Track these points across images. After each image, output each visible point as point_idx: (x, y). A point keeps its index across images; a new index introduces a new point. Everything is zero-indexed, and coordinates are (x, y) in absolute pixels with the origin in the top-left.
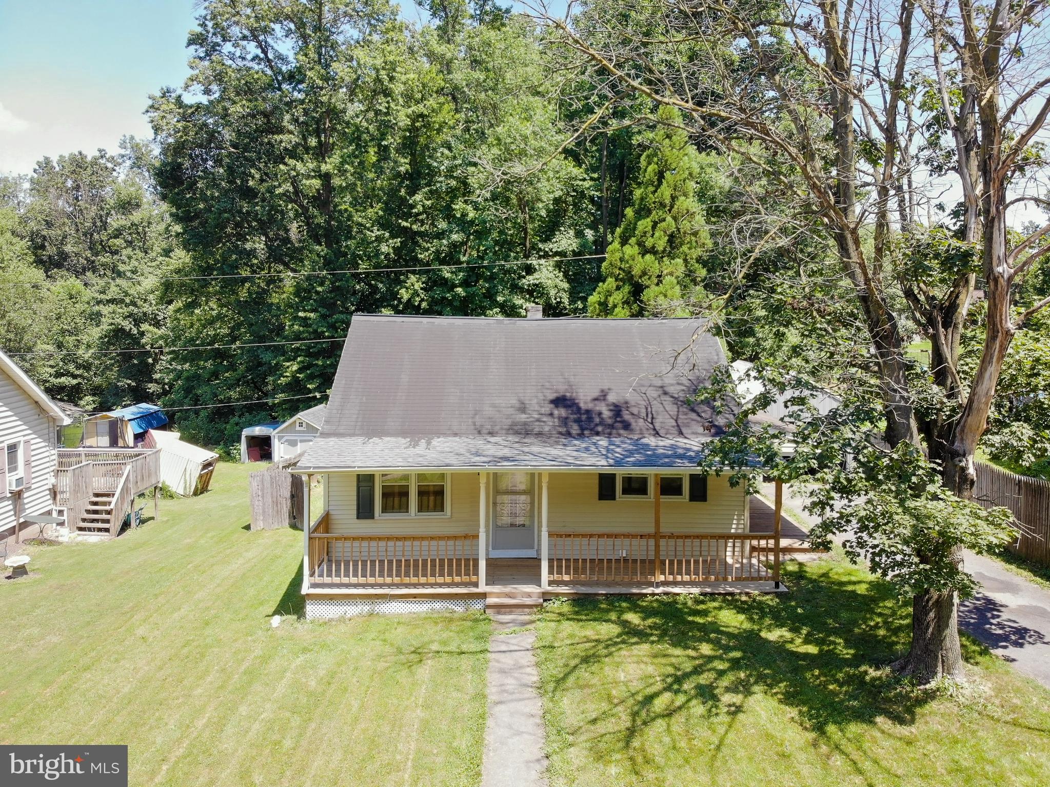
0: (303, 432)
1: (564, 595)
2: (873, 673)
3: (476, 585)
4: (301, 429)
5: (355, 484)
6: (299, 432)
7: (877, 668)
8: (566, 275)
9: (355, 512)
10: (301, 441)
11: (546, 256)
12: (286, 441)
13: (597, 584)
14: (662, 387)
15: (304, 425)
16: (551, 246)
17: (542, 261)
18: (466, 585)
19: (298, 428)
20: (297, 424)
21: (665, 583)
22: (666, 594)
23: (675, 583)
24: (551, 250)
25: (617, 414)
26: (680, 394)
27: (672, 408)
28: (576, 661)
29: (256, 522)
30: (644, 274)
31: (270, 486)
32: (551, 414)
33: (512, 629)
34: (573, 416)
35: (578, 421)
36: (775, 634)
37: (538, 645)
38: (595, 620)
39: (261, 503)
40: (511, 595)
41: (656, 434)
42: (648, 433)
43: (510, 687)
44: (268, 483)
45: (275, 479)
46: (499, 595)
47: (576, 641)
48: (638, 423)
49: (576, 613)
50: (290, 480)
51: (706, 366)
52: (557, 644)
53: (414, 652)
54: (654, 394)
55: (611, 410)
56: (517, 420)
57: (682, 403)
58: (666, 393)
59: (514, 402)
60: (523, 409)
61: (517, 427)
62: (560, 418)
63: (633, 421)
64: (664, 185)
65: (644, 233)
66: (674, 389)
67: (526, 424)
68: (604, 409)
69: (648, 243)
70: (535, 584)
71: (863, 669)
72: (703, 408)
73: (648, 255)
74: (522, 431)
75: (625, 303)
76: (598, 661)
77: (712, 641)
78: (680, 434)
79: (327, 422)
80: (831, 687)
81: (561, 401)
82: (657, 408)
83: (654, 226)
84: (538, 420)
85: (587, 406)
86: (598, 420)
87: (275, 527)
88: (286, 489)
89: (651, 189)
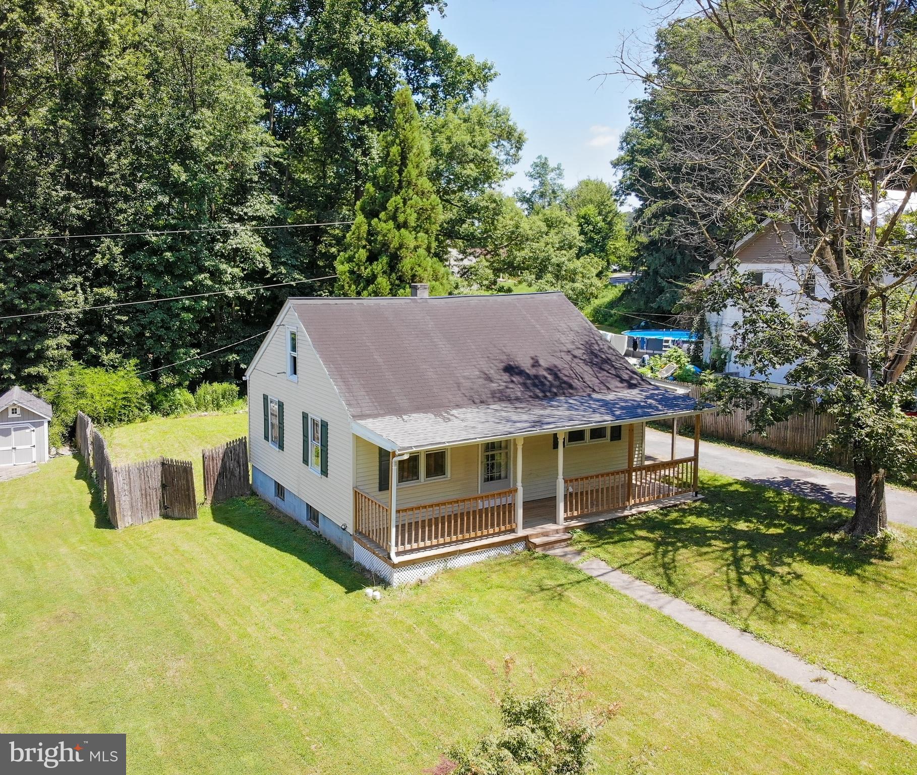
0: (18, 419)
1: (578, 527)
3: (513, 531)
4: (15, 416)
5: (378, 459)
6: (13, 419)
7: (836, 533)
8: (265, 240)
9: (377, 485)
10: (13, 430)
11: (241, 220)
13: (598, 514)
14: (569, 352)
15: (19, 411)
17: (237, 225)
18: (505, 532)
19: (11, 415)
20: (10, 411)
21: (636, 505)
22: (640, 513)
23: (641, 504)
24: (246, 214)
25: (556, 377)
26: (585, 357)
27: (587, 368)
28: (661, 570)
29: (124, 518)
30: (401, 246)
31: (137, 478)
32: (512, 381)
33: (578, 558)
34: (529, 382)
35: (535, 385)
36: (742, 526)
37: (616, 565)
38: (623, 540)
39: (127, 498)
40: (545, 534)
41: (594, 390)
42: (588, 390)
43: (649, 597)
44: (135, 476)
45: (143, 470)
46: (537, 536)
47: (638, 557)
48: (576, 383)
49: (600, 538)
50: (159, 469)
51: (585, 332)
52: (627, 562)
53: (542, 590)
54: (568, 358)
55: (550, 374)
56: (492, 389)
57: (591, 363)
58: (575, 357)
59: (478, 373)
60: (489, 379)
61: (498, 395)
62: (520, 384)
63: (571, 381)
64: (410, 166)
65: (397, 209)
66: (578, 353)
67: (501, 391)
68: (545, 374)
69: (401, 218)
70: (555, 522)
71: (826, 535)
72: (607, 367)
73: (402, 230)
74: (502, 397)
75: (384, 272)
76: (675, 567)
77: (715, 538)
78: (608, 389)
79: (349, 405)
80: (823, 549)
81: (511, 369)
82: (578, 370)
83: (405, 203)
84: (507, 387)
85: (532, 372)
86: (548, 383)
87: (145, 520)
88: (156, 481)
89: (396, 168)
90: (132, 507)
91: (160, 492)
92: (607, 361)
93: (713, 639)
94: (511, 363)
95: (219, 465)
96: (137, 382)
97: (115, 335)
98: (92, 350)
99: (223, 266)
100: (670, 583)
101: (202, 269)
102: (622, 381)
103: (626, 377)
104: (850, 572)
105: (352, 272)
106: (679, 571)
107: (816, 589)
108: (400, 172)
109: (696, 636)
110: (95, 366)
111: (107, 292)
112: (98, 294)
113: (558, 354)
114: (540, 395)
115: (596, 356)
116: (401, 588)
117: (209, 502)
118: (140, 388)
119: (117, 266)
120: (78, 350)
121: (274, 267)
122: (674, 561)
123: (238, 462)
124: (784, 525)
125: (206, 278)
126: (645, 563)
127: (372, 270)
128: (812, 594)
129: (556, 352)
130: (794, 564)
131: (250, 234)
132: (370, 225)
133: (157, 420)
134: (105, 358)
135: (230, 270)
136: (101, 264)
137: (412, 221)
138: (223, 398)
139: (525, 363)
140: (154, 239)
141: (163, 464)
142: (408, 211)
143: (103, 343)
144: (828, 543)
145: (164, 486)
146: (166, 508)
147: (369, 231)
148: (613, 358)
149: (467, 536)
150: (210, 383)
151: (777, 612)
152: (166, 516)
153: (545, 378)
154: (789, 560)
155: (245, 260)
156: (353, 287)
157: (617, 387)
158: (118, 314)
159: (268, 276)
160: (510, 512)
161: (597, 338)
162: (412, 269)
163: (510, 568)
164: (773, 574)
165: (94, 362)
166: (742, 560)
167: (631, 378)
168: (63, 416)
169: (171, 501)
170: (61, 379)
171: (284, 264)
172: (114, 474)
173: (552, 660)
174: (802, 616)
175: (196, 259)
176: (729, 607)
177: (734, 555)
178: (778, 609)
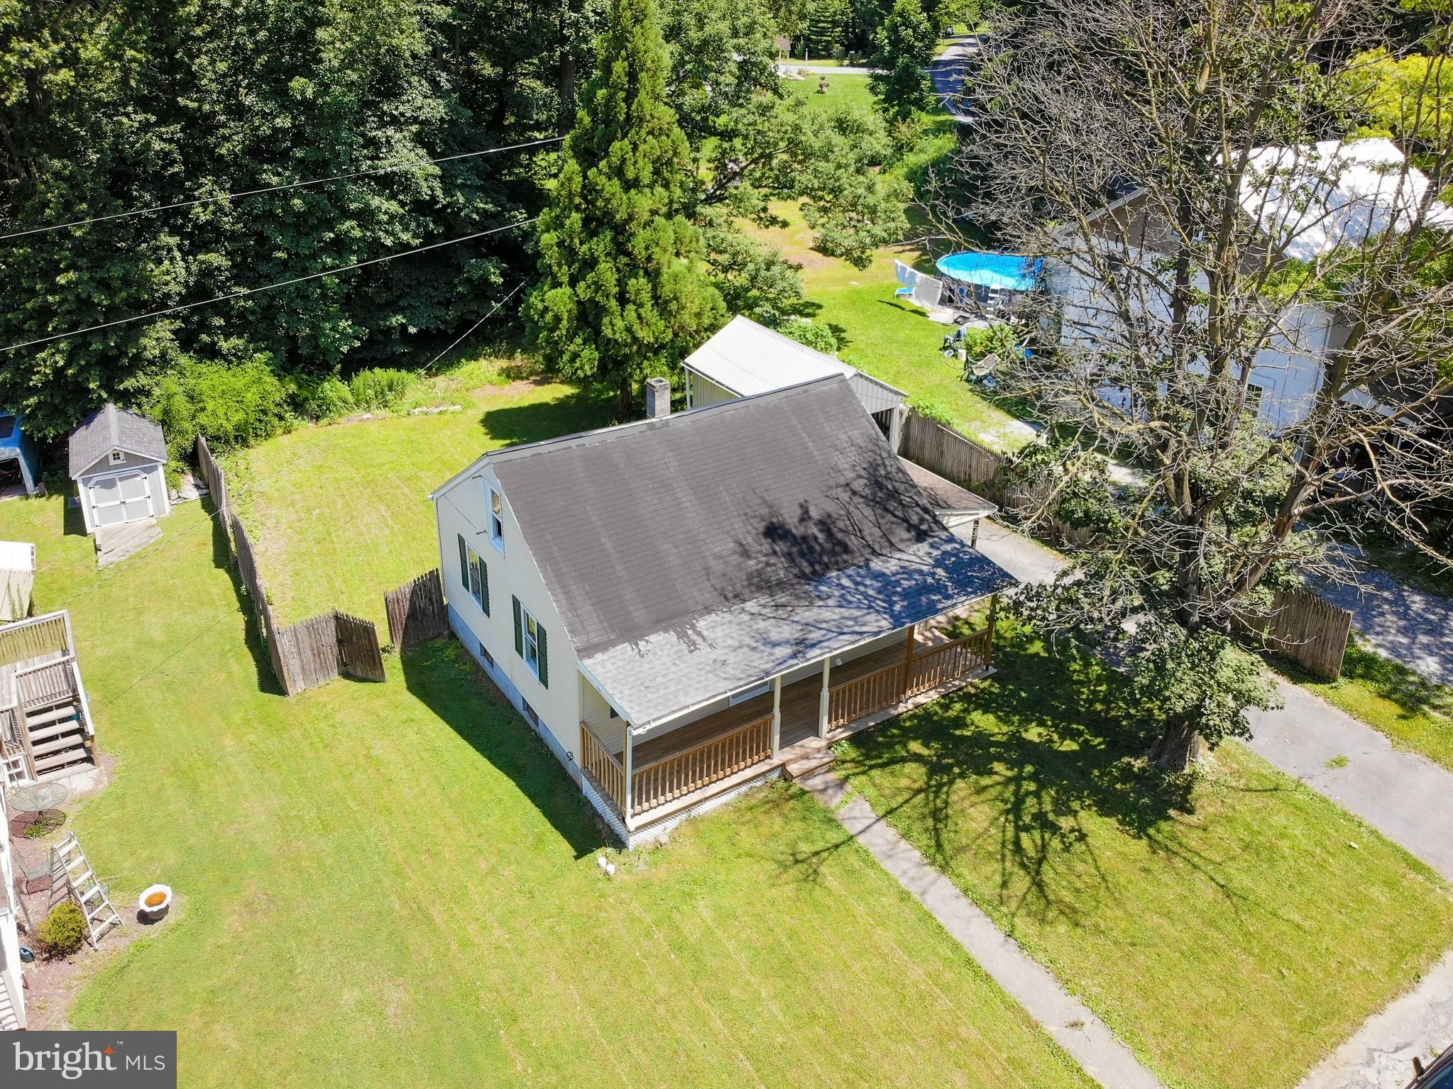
0: (122, 466)
1: (843, 739)
2: (1138, 764)
3: (767, 758)
4: (118, 462)
6: (116, 467)
7: (1136, 758)
8: (432, 153)
10: (121, 479)
11: (395, 121)
12: (97, 483)
13: (868, 715)
14: (847, 485)
15: (122, 456)
16: (401, 108)
17: (390, 131)
18: (758, 762)
19: (112, 462)
20: (111, 458)
21: (912, 696)
22: (917, 707)
23: (920, 694)
24: (402, 114)
25: (830, 535)
26: (867, 491)
27: (868, 512)
28: (930, 822)
29: (296, 684)
30: (631, 218)
31: (306, 638)
32: (775, 553)
33: (840, 797)
34: (795, 550)
35: (802, 554)
36: (1033, 733)
37: (881, 813)
38: (892, 762)
39: (297, 661)
40: (806, 757)
41: (874, 552)
42: (867, 551)
43: (912, 872)
44: (303, 636)
45: (312, 628)
46: (795, 761)
47: (906, 796)
48: (853, 542)
49: (868, 757)
50: (333, 624)
51: (871, 446)
52: (894, 805)
53: (797, 862)
54: (845, 496)
55: (821, 531)
56: (749, 570)
57: (873, 502)
58: (854, 493)
59: (731, 545)
60: (746, 554)
61: (756, 580)
62: (784, 555)
63: (846, 539)
64: (642, 95)
65: (623, 161)
66: (858, 485)
67: (759, 573)
68: (815, 530)
69: (630, 174)
70: (817, 734)
71: (1126, 760)
72: (892, 505)
73: (633, 192)
74: (762, 584)
75: (608, 254)
76: (947, 816)
77: (999, 758)
78: (892, 545)
79: (572, 632)
80: (1118, 786)
81: (774, 531)
82: (857, 516)
83: (635, 148)
84: (768, 564)
85: (798, 531)
86: (818, 548)
87: (322, 683)
88: (329, 636)
89: (622, 94)
90: (303, 669)
91: (336, 650)
92: (894, 495)
93: (974, 953)
94: (774, 520)
95: (407, 607)
96: (271, 381)
97: (234, 313)
98: (204, 337)
99: (376, 202)
100: (939, 846)
101: (346, 214)
102: (911, 527)
103: (915, 519)
104: (1141, 832)
105: (560, 244)
106: (951, 826)
107: (1099, 864)
108: (629, 100)
109: (956, 947)
110: (212, 359)
111: (216, 259)
112: (203, 262)
113: (833, 492)
114: (808, 570)
115: (881, 486)
116: (637, 853)
117: (398, 649)
118: (277, 389)
119: (227, 223)
120: (186, 340)
121: (447, 192)
122: (946, 803)
123: (430, 599)
124: (1081, 734)
125: (353, 228)
126: (915, 807)
127: (590, 249)
128: (1094, 871)
129: (830, 488)
130: (1082, 814)
131: (410, 145)
132: (585, 177)
133: (305, 429)
134: (224, 345)
135: (384, 205)
136: (203, 218)
137: (646, 177)
138: (390, 390)
139: (790, 516)
140: (275, 180)
141: (337, 618)
142: (641, 163)
143: (220, 327)
144: (1127, 774)
145: (340, 642)
146: (345, 665)
147: (584, 187)
148: (901, 488)
149: (714, 777)
150: (370, 369)
151: (1049, 903)
152: (346, 675)
153: (816, 538)
154: (1075, 805)
155: (405, 188)
156: (565, 268)
157: (902, 540)
158: (236, 284)
159: (439, 206)
160: (765, 735)
161: (885, 455)
162: (647, 248)
163: (762, 818)
164: (1055, 828)
165: (210, 353)
166: (1024, 802)
167: (922, 520)
168: (179, 439)
169: (351, 659)
170: (168, 385)
171: (462, 187)
172: (277, 637)
173: (800, 989)
174: (1075, 911)
175: (337, 199)
176: (998, 891)
177: (1016, 793)
178: (1052, 897)
